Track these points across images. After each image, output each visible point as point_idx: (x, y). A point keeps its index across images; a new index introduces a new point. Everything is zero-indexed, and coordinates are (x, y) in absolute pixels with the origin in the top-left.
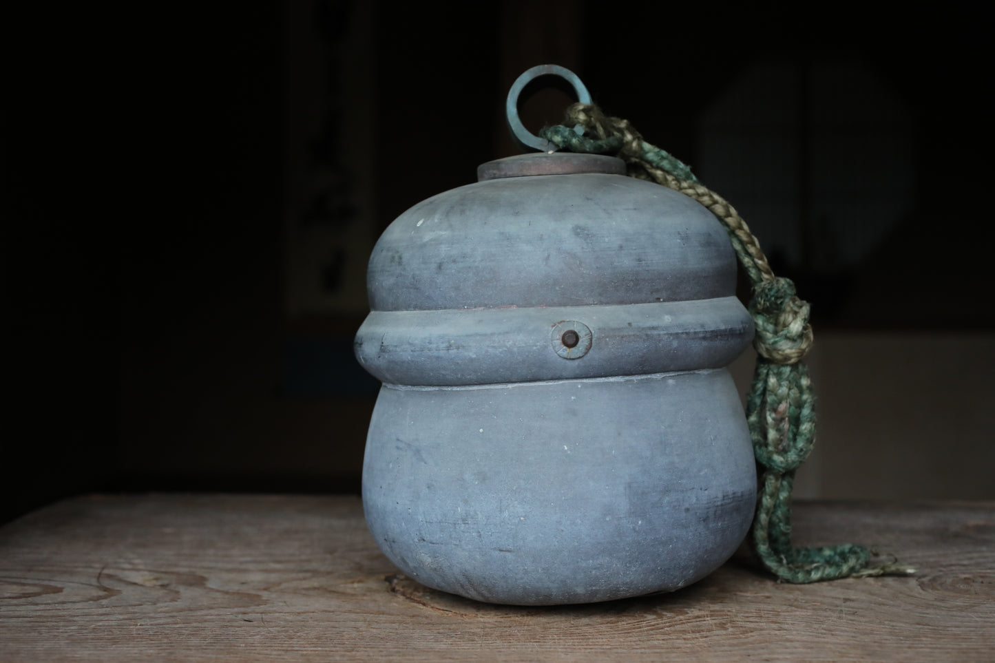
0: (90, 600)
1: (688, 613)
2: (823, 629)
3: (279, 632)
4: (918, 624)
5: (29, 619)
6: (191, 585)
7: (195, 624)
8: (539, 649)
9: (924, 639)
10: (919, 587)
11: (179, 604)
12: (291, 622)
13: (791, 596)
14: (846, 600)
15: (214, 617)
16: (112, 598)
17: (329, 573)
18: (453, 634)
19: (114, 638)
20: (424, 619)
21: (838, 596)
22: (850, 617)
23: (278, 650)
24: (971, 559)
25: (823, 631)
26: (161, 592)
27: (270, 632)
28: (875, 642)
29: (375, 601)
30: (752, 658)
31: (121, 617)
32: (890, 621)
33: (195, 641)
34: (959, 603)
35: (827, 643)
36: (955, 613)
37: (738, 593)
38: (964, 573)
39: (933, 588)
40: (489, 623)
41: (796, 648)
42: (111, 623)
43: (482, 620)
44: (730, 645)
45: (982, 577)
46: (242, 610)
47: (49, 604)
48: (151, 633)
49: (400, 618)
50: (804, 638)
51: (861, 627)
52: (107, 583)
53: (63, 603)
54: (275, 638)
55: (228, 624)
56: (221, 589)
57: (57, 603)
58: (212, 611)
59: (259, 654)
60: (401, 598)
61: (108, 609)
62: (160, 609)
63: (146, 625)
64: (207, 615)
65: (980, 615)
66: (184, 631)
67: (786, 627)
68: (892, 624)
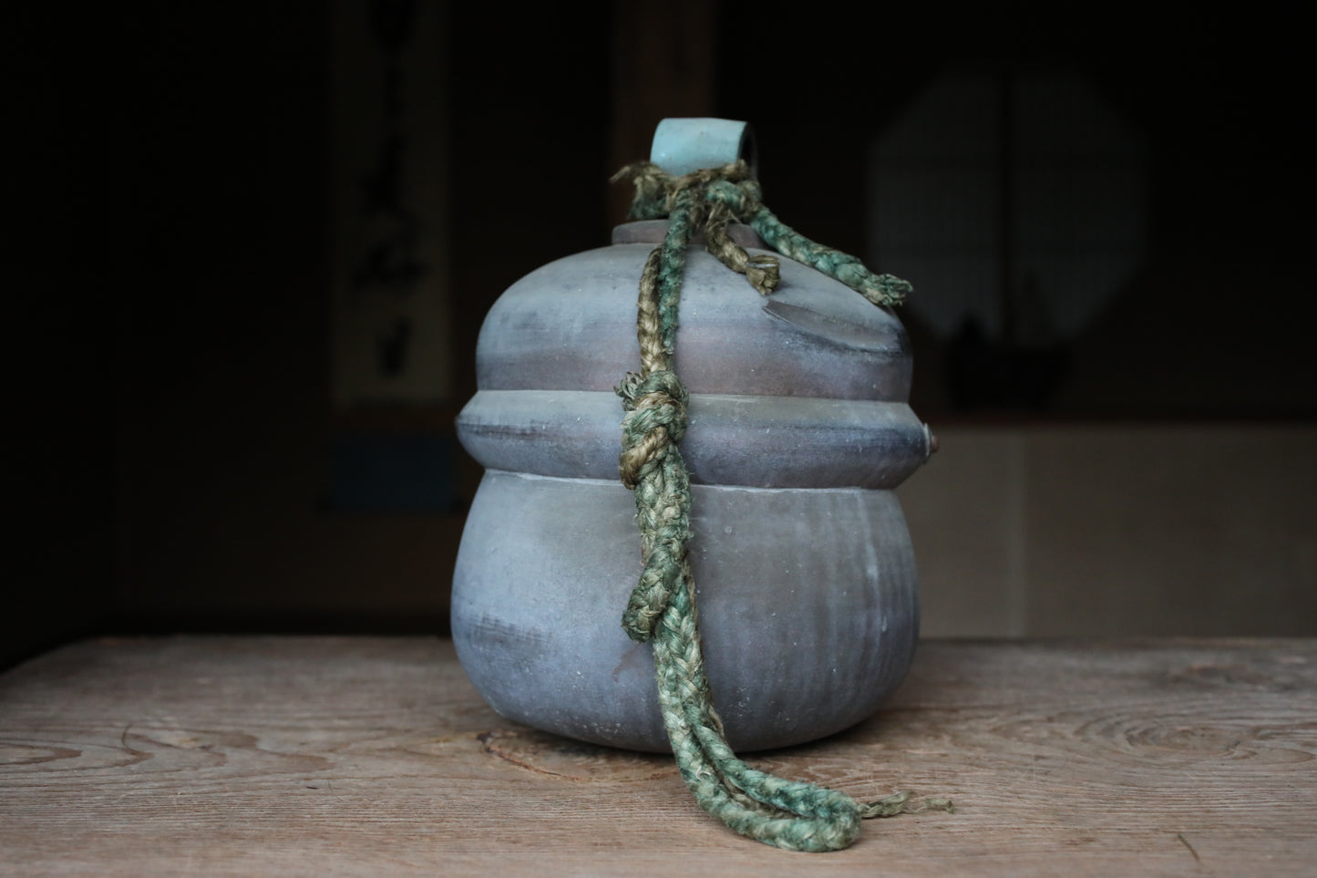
0: (117, 765)
1: (845, 774)
2: (1008, 791)
3: (351, 800)
4: (1123, 784)
5: (44, 788)
6: (238, 746)
7: (247, 793)
8: (666, 818)
9: (1128, 802)
10: (1127, 742)
11: (226, 769)
12: (365, 788)
13: (971, 754)
14: (1038, 757)
15: (270, 784)
16: (142, 762)
17: (408, 731)
18: (562, 801)
19: (151, 810)
20: (527, 784)
21: (1029, 753)
22: (1040, 777)
23: (352, 821)
24: (1193, 707)
25: (1008, 794)
26: (203, 755)
27: (340, 801)
28: (1069, 806)
29: (466, 763)
30: (921, 825)
31: (157, 785)
32: (1090, 781)
33: (249, 812)
34: (1174, 759)
35: (1012, 807)
36: (1167, 771)
37: (909, 751)
38: (1182, 724)
39: (1144, 743)
40: (605, 788)
41: (974, 813)
42: (144, 792)
43: (597, 784)
45: (1203, 729)
46: (305, 775)
47: (65, 770)
48: (195, 803)
49: (497, 783)
50: (985, 802)
51: (1053, 789)
52: (134, 745)
53: (83, 769)
54: (346, 807)
55: (288, 792)
56: (278, 751)
57: (77, 769)
58: (267, 777)
59: (329, 826)
60: (498, 760)
61: (140, 776)
62: (204, 776)
63: (189, 794)
64: (261, 782)
65: (1197, 773)
66: (235, 801)
67: (964, 789)
68: (1091, 784)
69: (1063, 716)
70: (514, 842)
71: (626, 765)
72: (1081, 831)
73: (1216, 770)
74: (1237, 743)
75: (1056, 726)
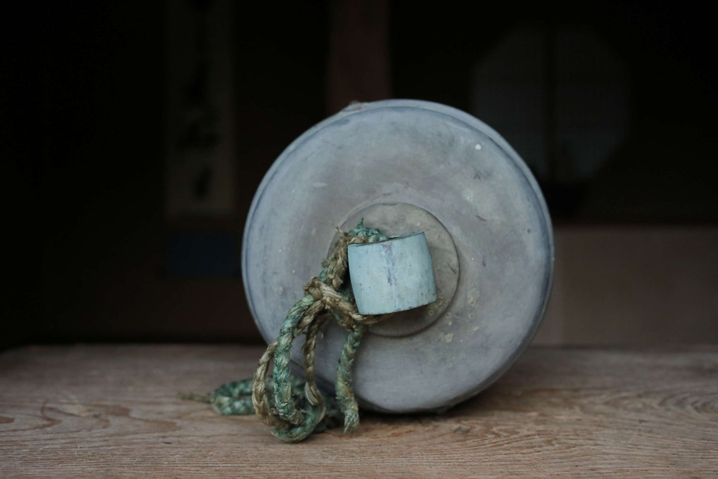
0: (37, 428)
2: (630, 444)
3: (194, 451)
6: (117, 415)
7: (125, 447)
8: (408, 463)
9: (712, 451)
11: (110, 430)
12: (203, 443)
14: (641, 421)
16: (54, 426)
18: (335, 452)
19: (61, 459)
21: (634, 418)
23: (196, 466)
26: (94, 421)
27: (187, 452)
28: (674, 454)
31: (64, 441)
32: (681, 437)
33: (126, 460)
40: (363, 442)
41: (613, 459)
42: (56, 446)
44: (560, 458)
46: (162, 434)
47: (4, 431)
48: (90, 454)
50: (617, 452)
52: (49, 414)
53: (15, 430)
54: (192, 456)
55: (152, 446)
56: (143, 417)
57: (11, 431)
58: (137, 436)
59: (181, 470)
61: (52, 435)
62: (95, 435)
63: (86, 447)
64: (134, 439)
66: (117, 453)
67: (600, 442)
68: (683, 439)
69: (647, 394)
71: (373, 427)
72: (688, 472)
75: (647, 401)
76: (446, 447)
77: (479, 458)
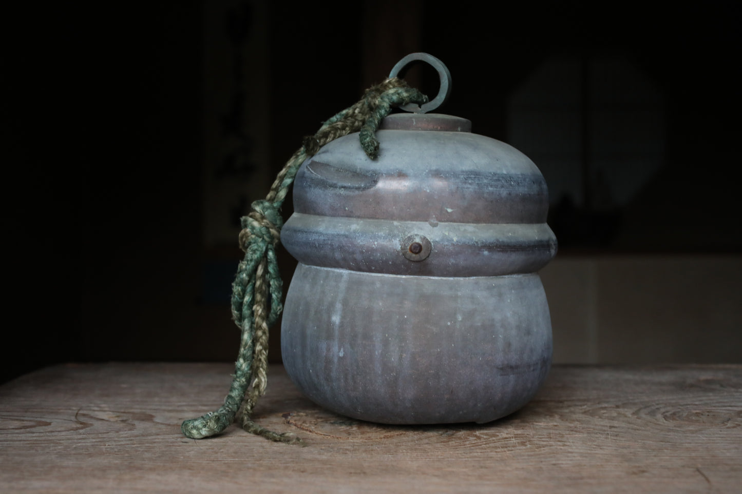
0: (71, 430)
1: (498, 436)
2: (594, 445)
3: (207, 449)
4: (662, 441)
5: (28, 442)
6: (143, 420)
7: (147, 445)
8: (393, 459)
9: (666, 451)
10: (663, 419)
11: (135, 432)
12: (216, 443)
13: (572, 425)
14: (611, 427)
15: (161, 440)
16: (87, 428)
18: (331, 450)
19: (90, 454)
20: (311, 441)
21: (606, 424)
22: (612, 437)
23: (208, 460)
24: (700, 401)
25: (594, 446)
26: (122, 425)
27: (201, 449)
28: (631, 453)
30: (544, 463)
31: (94, 440)
32: (642, 440)
33: (147, 455)
34: (691, 428)
35: (596, 454)
36: (688, 435)
37: (535, 423)
38: (695, 410)
39: (674, 419)
40: (357, 443)
41: (574, 457)
42: (87, 444)
43: (352, 441)
44: (529, 456)
45: (708, 412)
47: (42, 432)
48: (116, 450)
50: (582, 451)
51: (621, 444)
52: (82, 419)
53: (52, 432)
54: (204, 453)
55: (171, 444)
56: (166, 423)
57: (48, 432)
58: (159, 437)
59: (194, 463)
60: (294, 428)
61: (84, 436)
62: (122, 436)
63: (113, 445)
64: (155, 439)
65: (706, 436)
66: (139, 449)
67: (568, 444)
68: (643, 441)
69: (625, 405)
70: (303, 472)
71: (369, 430)
72: (639, 467)
73: (717, 434)
74: (729, 420)
75: (621, 410)
76: (430, 447)
77: (457, 455)
